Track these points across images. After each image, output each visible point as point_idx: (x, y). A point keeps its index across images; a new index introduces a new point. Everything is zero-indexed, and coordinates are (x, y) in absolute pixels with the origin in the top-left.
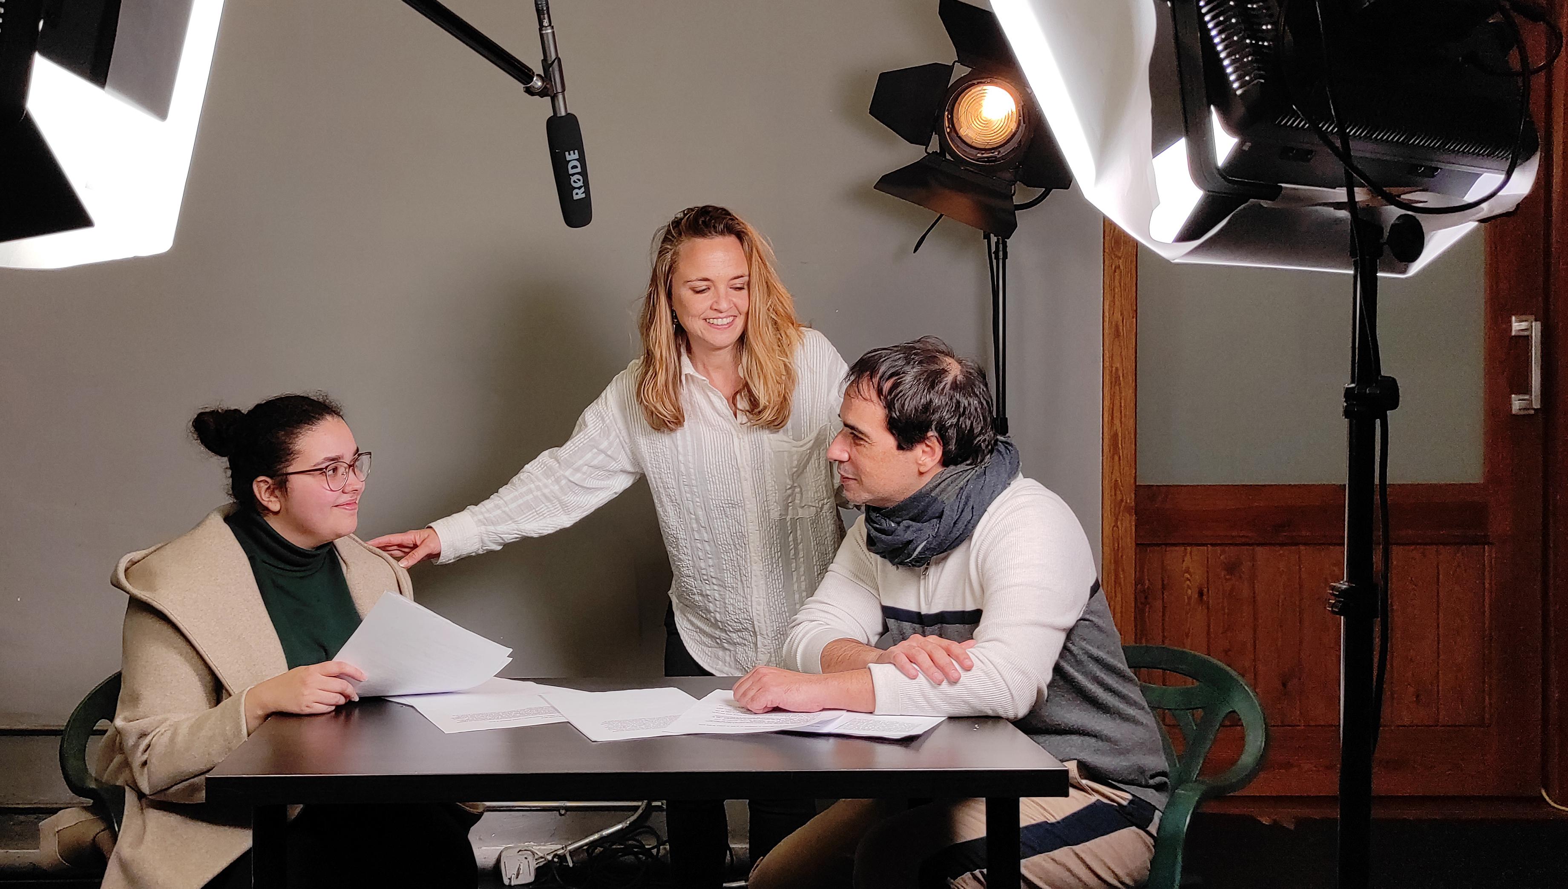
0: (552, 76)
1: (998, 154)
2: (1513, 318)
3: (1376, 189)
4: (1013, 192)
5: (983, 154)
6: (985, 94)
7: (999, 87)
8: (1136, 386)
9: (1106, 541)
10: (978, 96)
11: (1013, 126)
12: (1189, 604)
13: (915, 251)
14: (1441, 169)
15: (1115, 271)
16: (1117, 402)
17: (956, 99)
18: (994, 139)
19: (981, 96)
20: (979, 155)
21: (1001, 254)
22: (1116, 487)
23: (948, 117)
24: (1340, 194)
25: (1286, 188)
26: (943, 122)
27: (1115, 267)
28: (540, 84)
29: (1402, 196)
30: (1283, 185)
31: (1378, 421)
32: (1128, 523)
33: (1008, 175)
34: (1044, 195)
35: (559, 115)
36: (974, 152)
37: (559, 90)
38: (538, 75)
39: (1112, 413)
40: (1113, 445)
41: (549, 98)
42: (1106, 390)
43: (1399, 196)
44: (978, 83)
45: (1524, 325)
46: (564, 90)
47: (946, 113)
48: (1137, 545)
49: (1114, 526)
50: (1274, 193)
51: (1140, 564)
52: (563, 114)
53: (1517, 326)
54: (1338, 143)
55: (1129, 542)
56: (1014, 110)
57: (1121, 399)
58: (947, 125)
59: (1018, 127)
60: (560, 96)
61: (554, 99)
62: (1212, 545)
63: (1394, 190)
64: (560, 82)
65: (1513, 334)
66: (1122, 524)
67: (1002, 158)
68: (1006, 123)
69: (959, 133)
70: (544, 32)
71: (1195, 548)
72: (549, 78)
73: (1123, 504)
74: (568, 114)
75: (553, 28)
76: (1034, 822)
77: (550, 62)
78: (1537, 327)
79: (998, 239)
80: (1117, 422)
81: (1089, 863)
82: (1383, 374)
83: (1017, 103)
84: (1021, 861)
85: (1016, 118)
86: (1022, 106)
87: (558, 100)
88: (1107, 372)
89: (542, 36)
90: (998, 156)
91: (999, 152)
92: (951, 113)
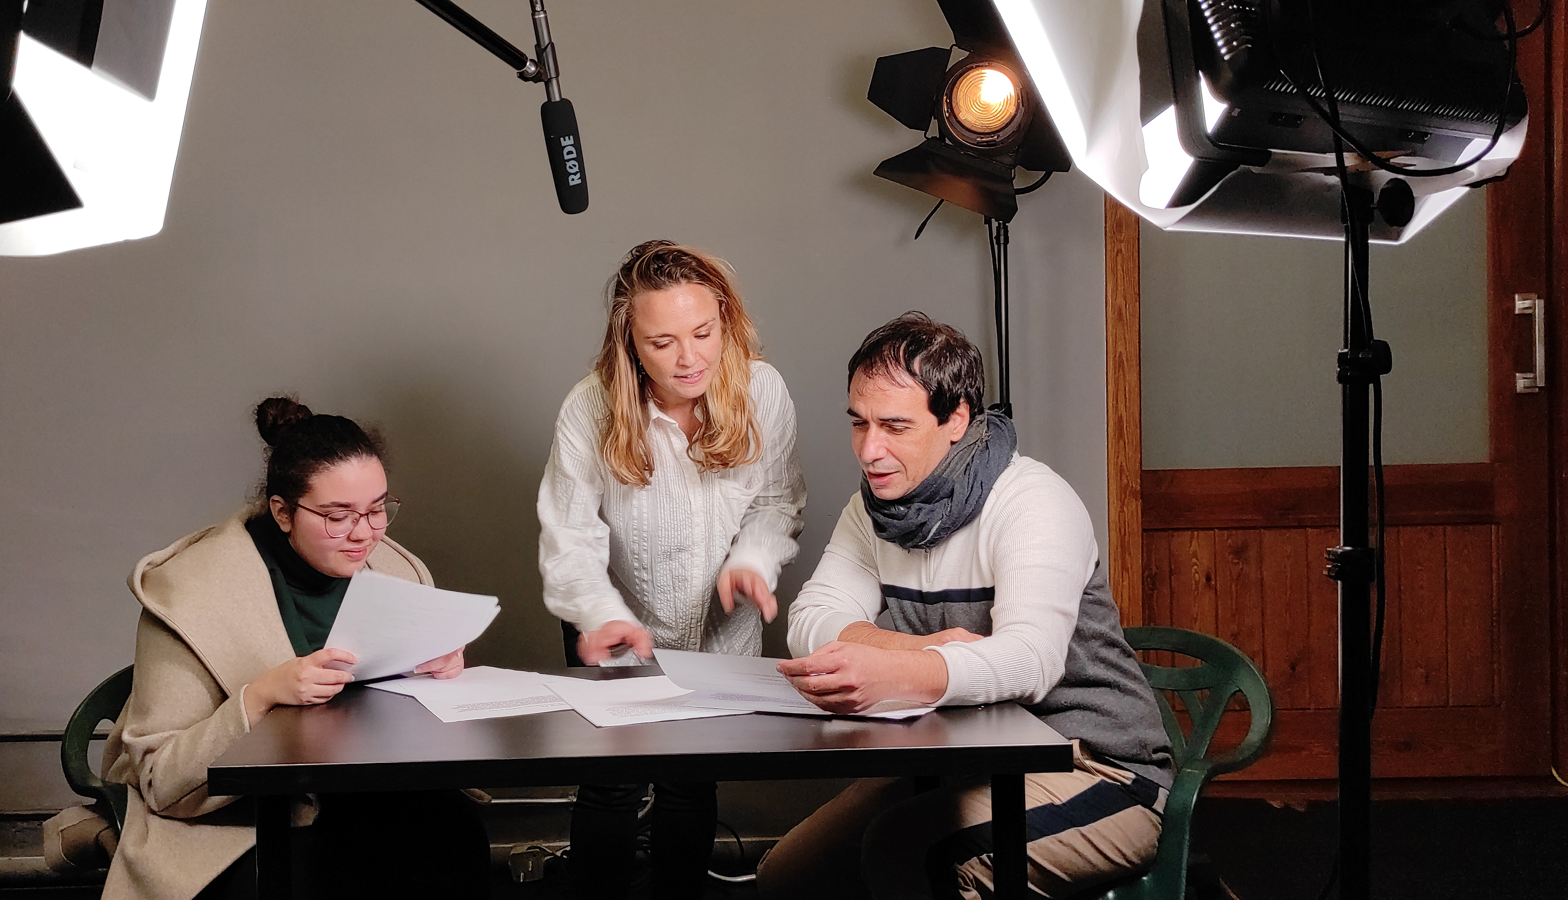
0: (546, 63)
1: (997, 138)
2: (1517, 297)
3: (1365, 153)
4: (1013, 175)
5: (982, 138)
6: (983, 78)
7: (998, 71)
8: (1140, 370)
9: (1113, 526)
10: (976, 80)
11: (1012, 110)
12: (1197, 588)
13: (916, 238)
14: (1431, 134)
15: (1117, 255)
16: (1121, 387)
17: (954, 84)
18: (993, 123)
19: (980, 79)
20: (978, 139)
21: (1002, 238)
22: (1121, 471)
23: (946, 101)
24: (1330, 160)
25: (1275, 153)
26: (942, 106)
27: (1117, 252)
28: (533, 69)
29: (1392, 161)
30: (1272, 150)
31: (1371, 386)
32: (1134, 506)
33: (1007, 160)
34: (1043, 180)
35: (553, 101)
36: (974, 136)
37: (553, 75)
38: (531, 60)
39: (1116, 395)
40: (1118, 431)
41: (543, 83)
42: (1110, 375)
43: (1388, 160)
44: (977, 67)
45: (1527, 303)
46: (557, 74)
47: (945, 97)
48: (1144, 530)
49: (1120, 512)
50: (1264, 158)
51: (1147, 550)
52: (558, 99)
53: (1520, 304)
54: (1327, 109)
55: (1135, 525)
56: (1013, 94)
57: (1125, 382)
58: (946, 110)
59: (1017, 110)
60: (554, 82)
61: (548, 84)
62: (1220, 529)
63: (1384, 155)
64: (554, 68)
65: (1517, 312)
66: (1128, 509)
67: (1002, 142)
68: (1005, 107)
69: (958, 117)
70: (537, 17)
71: (1202, 533)
72: (543, 62)
73: (1130, 488)
74: (562, 99)
75: (545, 12)
76: (1039, 805)
77: (543, 47)
78: (1540, 304)
79: (999, 224)
80: (1121, 406)
81: (1096, 842)
82: (1375, 338)
83: (1015, 86)
84: (1028, 844)
85: (1015, 102)
86: (1021, 89)
87: (552, 85)
88: (1111, 356)
89: (534, 20)
90: (997, 141)
91: (998, 136)
92: (950, 97)
